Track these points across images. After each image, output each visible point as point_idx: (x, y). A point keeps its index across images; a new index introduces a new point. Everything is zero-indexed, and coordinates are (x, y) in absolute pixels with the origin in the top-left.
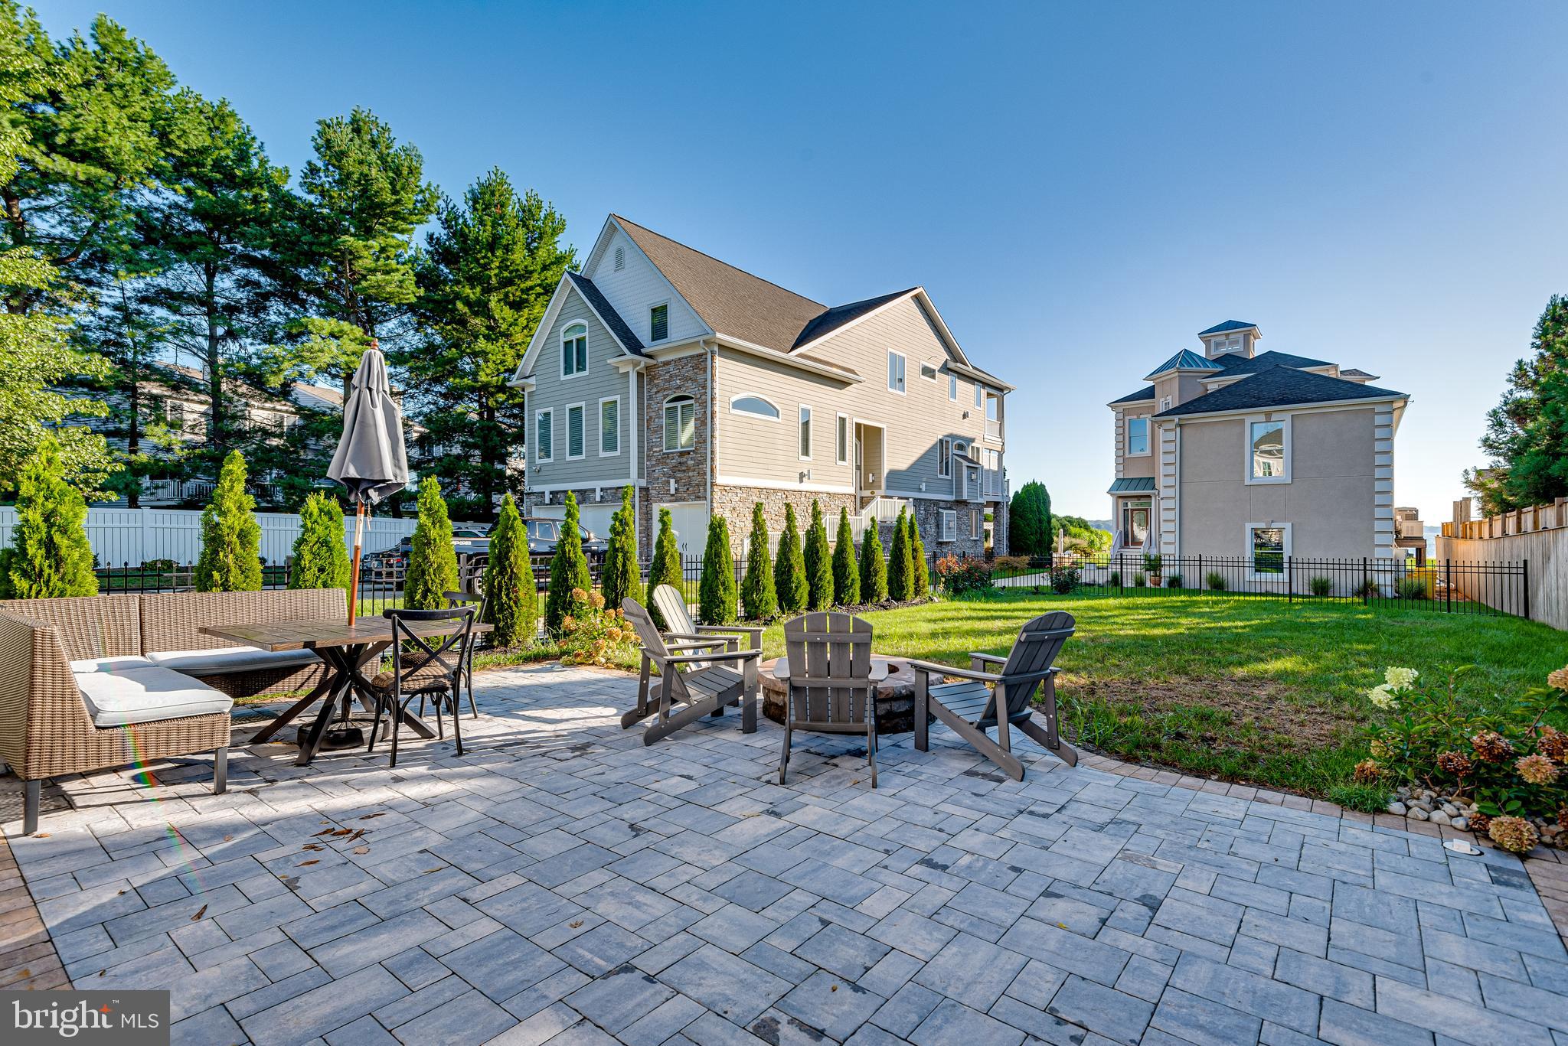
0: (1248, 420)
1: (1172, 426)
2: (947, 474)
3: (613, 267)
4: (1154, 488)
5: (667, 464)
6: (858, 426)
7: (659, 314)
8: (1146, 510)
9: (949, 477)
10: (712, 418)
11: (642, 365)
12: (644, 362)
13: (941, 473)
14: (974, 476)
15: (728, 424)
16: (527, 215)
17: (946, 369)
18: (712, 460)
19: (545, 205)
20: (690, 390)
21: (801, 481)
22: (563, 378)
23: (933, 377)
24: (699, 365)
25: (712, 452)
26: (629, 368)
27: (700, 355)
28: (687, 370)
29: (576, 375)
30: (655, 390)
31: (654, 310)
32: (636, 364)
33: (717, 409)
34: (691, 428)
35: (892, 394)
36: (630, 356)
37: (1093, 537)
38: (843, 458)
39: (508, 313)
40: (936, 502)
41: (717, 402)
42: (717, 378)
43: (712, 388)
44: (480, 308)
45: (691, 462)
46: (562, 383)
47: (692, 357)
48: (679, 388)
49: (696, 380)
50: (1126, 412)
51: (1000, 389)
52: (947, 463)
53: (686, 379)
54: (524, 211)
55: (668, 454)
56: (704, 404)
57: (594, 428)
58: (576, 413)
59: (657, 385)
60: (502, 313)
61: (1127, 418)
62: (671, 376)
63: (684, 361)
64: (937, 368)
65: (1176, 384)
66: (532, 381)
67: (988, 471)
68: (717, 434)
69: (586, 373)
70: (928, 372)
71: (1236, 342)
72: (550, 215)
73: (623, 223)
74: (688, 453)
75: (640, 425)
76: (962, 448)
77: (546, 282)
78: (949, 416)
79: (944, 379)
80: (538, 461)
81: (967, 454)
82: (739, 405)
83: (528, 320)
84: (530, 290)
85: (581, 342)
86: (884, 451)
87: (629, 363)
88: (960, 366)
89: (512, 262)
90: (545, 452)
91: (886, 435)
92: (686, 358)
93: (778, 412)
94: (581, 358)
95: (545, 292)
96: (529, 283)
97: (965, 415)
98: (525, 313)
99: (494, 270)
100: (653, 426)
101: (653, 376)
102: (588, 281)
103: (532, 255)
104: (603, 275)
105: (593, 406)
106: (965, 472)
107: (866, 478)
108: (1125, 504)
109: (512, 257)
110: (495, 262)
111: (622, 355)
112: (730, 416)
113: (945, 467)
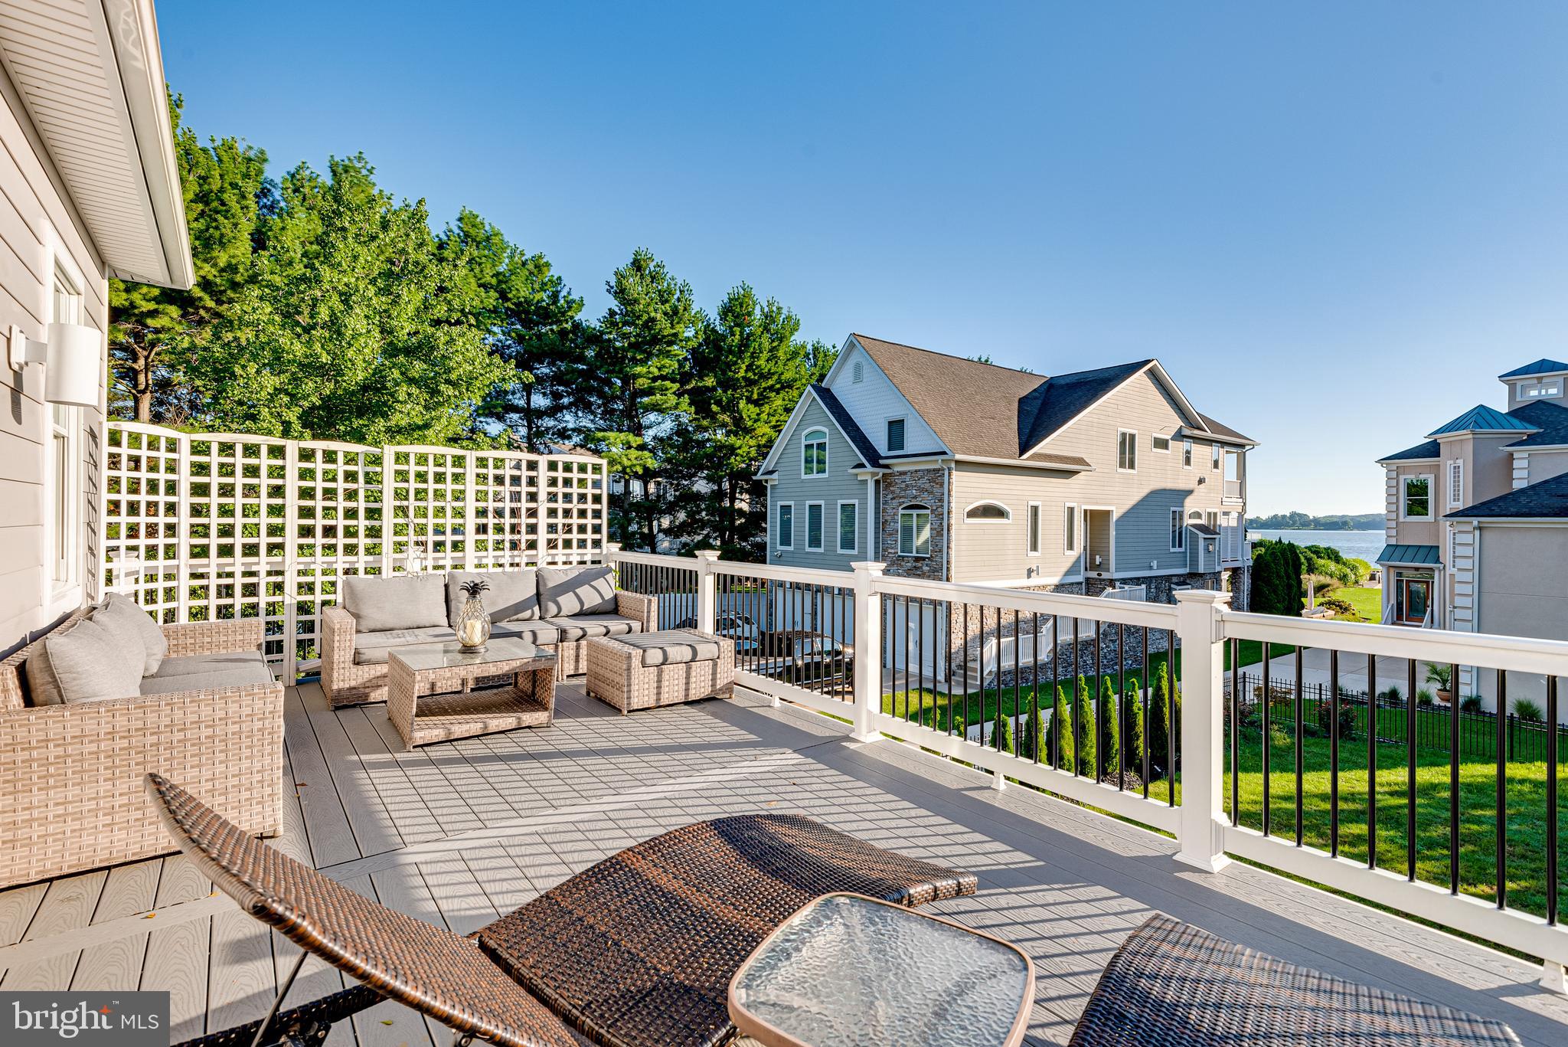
1: (1468, 528)
2: (1180, 546)
3: (852, 379)
4: (1437, 561)
5: (902, 566)
6: (1086, 511)
7: (896, 428)
8: (1427, 583)
9: (1182, 549)
10: (948, 530)
11: (881, 475)
12: (881, 471)
13: (1174, 546)
14: (1210, 547)
15: (963, 532)
16: (769, 318)
17: (1179, 436)
18: (948, 569)
19: (785, 311)
20: (925, 499)
21: (1029, 576)
22: (804, 477)
23: (1166, 447)
24: (937, 479)
25: (948, 562)
26: (868, 477)
27: (939, 470)
28: (923, 483)
29: (815, 476)
30: (890, 496)
31: (890, 423)
32: (874, 474)
33: (953, 521)
34: (926, 533)
35: (1122, 474)
36: (869, 468)
38: (1071, 546)
39: (753, 410)
40: (1168, 578)
41: (953, 515)
42: (953, 493)
43: (949, 503)
44: (730, 407)
45: (926, 568)
46: (803, 481)
47: (929, 471)
48: (915, 497)
49: (932, 493)
50: (1400, 470)
51: (1242, 446)
52: (1180, 534)
53: (922, 490)
54: (766, 317)
55: (903, 557)
56: (940, 516)
57: (833, 526)
58: (815, 510)
59: (893, 492)
60: (747, 410)
61: (1402, 478)
62: (907, 486)
63: (921, 473)
64: (1170, 437)
65: (1470, 446)
66: (775, 476)
67: (1226, 528)
68: (953, 545)
69: (826, 475)
70: (1161, 444)
72: (789, 318)
73: (859, 338)
74: (924, 559)
75: (877, 528)
76: (1198, 515)
77: (783, 377)
78: (1182, 485)
79: (1179, 448)
80: (779, 547)
81: (1203, 521)
82: (972, 514)
83: (769, 414)
84: (771, 388)
85: (821, 447)
86: (1113, 533)
87: (868, 474)
88: (1197, 432)
89: (758, 367)
90: (786, 540)
91: (1115, 517)
92: (923, 471)
93: (1008, 513)
94: (821, 462)
95: (783, 388)
96: (770, 382)
97: (1201, 481)
98: (766, 408)
99: (742, 373)
100: (888, 529)
101: (890, 485)
102: (828, 390)
103: (773, 357)
104: (842, 385)
105: (831, 506)
106: (1201, 544)
107: (1093, 560)
108: (1399, 574)
109: (758, 363)
110: (744, 367)
111: (861, 466)
112: (964, 527)
113: (1178, 538)
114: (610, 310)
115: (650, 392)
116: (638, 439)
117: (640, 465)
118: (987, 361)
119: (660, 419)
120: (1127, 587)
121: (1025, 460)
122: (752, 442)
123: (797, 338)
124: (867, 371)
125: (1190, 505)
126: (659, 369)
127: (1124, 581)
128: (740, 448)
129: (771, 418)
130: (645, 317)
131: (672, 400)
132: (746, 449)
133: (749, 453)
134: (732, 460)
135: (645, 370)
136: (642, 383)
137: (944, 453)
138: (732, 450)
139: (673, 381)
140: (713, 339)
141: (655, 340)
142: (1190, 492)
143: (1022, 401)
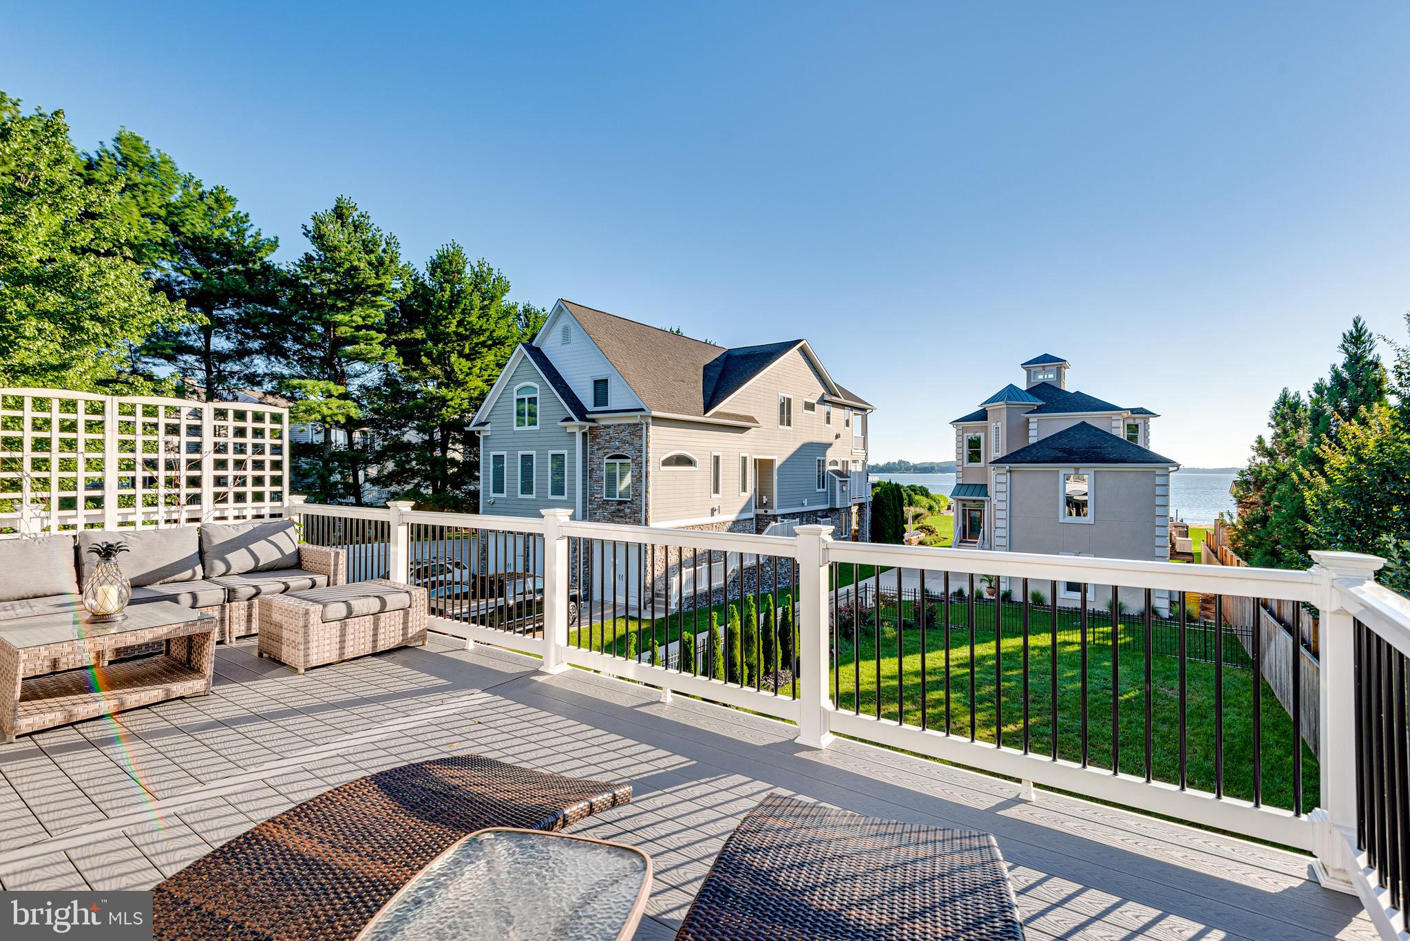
0: (1062, 472)
1: (1003, 471)
2: (823, 487)
3: (560, 340)
4: (986, 495)
5: (607, 509)
6: (755, 460)
7: (601, 387)
8: (981, 511)
9: (825, 490)
10: (647, 477)
11: (587, 428)
12: (588, 425)
13: (819, 488)
14: (844, 488)
15: (660, 479)
16: (479, 279)
17: (822, 401)
18: (646, 513)
19: (495, 272)
20: (627, 450)
21: (712, 515)
22: (516, 428)
23: (813, 410)
24: (637, 431)
25: (647, 505)
26: (576, 430)
27: (636, 425)
28: (625, 435)
29: (526, 428)
30: (596, 447)
31: (596, 382)
32: (581, 427)
33: (650, 469)
34: (628, 480)
35: (782, 430)
36: (577, 421)
37: (933, 503)
38: (744, 489)
39: (465, 364)
40: (815, 513)
41: (650, 464)
42: (650, 445)
43: (647, 453)
44: (442, 360)
45: (627, 511)
46: (515, 433)
47: (629, 425)
48: (618, 448)
49: (632, 444)
50: (964, 430)
51: (864, 410)
52: (823, 477)
53: (624, 442)
54: (477, 276)
55: (608, 501)
56: (639, 465)
57: (543, 474)
58: (527, 459)
59: (598, 443)
60: (459, 364)
61: (965, 435)
62: (611, 438)
63: (623, 427)
64: (815, 402)
65: (1004, 414)
66: (488, 427)
67: (855, 473)
68: (650, 490)
69: (537, 427)
70: (809, 406)
71: (1051, 372)
72: (499, 279)
73: (567, 304)
74: (625, 502)
75: (584, 475)
76: (835, 463)
77: (495, 334)
78: (825, 439)
79: (822, 409)
80: (492, 495)
81: (839, 468)
82: (667, 462)
83: (481, 369)
84: (483, 344)
85: (532, 401)
86: (775, 477)
87: (576, 426)
88: (834, 398)
89: (469, 323)
90: (499, 488)
91: (777, 465)
92: (625, 425)
93: (695, 462)
94: (532, 414)
95: (495, 344)
96: (482, 338)
97: (837, 436)
98: (478, 363)
99: (453, 328)
100: (595, 476)
101: (596, 437)
102: (538, 350)
103: (484, 314)
104: (551, 345)
105: (543, 455)
106: (838, 485)
107: (761, 499)
108: (964, 505)
109: (470, 319)
110: (455, 322)
111: (570, 419)
112: (660, 474)
113: (822, 482)
114: (306, 254)
115: (353, 341)
116: (339, 387)
117: (342, 414)
118: (678, 332)
119: (367, 369)
120: (786, 521)
121: (708, 418)
122: (465, 395)
123: (508, 299)
124: (574, 334)
125: (830, 455)
126: (364, 319)
127: (784, 516)
128: (451, 400)
129: (483, 373)
130: (347, 265)
131: (379, 350)
132: (458, 401)
133: (461, 405)
134: (444, 411)
135: (347, 318)
136: (343, 331)
137: (642, 410)
138: (444, 401)
139: (380, 331)
140: (421, 293)
141: (359, 289)
142: (830, 445)
143: (706, 368)
